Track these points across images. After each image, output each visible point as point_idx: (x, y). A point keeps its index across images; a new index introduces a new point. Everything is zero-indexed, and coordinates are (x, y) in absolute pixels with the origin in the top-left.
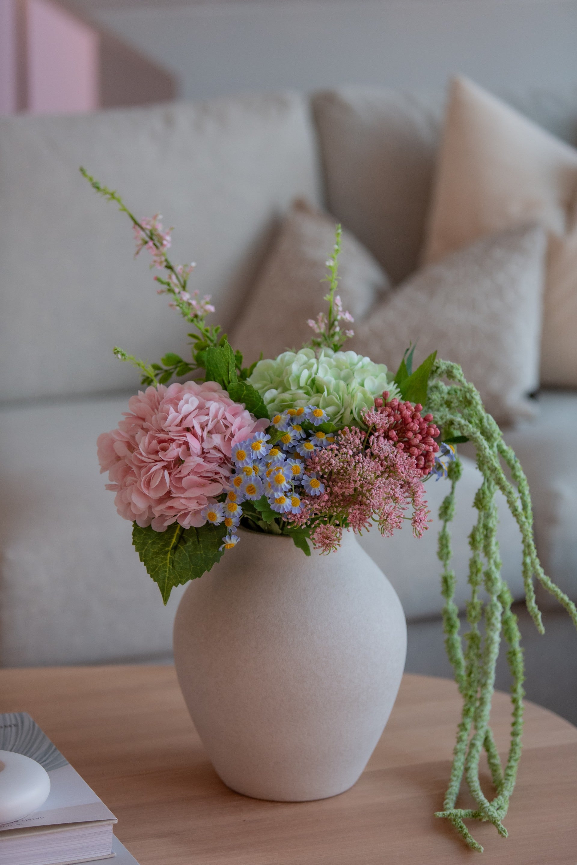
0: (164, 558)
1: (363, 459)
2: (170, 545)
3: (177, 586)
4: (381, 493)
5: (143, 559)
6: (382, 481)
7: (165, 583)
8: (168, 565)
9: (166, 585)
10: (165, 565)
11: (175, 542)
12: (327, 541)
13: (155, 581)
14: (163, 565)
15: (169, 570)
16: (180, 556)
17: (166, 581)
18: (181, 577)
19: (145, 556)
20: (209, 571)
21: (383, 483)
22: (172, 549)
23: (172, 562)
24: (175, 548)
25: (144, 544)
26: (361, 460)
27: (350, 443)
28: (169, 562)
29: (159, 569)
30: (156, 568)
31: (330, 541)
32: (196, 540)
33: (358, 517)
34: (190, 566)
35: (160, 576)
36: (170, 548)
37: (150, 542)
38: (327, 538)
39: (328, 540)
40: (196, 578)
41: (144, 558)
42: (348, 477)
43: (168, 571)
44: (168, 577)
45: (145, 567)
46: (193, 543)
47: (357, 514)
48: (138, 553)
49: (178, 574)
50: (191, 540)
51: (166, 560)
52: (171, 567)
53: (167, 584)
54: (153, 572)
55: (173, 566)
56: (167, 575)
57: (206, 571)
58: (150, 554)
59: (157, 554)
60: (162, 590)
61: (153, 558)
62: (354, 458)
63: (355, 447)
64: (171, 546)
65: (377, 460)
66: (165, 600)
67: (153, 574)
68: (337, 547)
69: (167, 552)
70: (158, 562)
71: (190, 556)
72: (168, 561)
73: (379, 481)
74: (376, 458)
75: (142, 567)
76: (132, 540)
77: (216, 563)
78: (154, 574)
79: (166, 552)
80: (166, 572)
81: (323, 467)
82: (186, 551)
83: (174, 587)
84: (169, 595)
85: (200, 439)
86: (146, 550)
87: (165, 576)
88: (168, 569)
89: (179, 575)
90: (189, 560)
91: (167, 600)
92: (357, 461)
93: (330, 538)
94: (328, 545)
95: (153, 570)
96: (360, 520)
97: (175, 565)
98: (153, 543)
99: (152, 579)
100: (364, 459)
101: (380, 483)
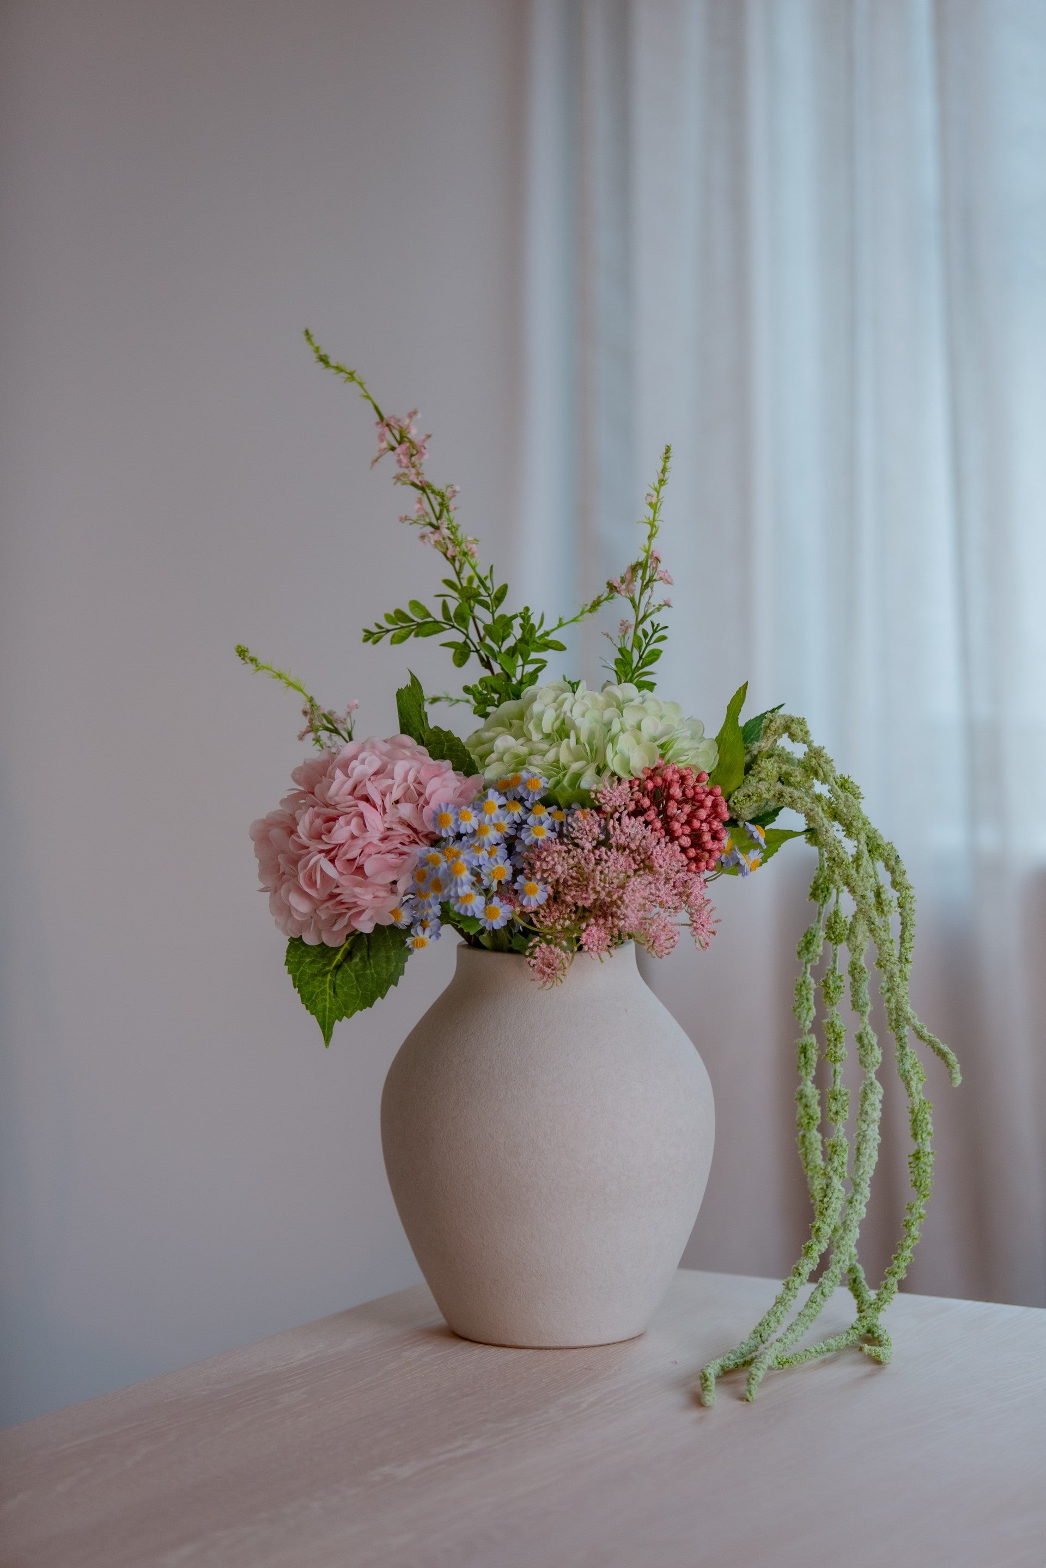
0: (322, 981)
1: (606, 853)
2: (332, 963)
3: (340, 1021)
4: (636, 899)
5: (297, 984)
6: (636, 881)
7: (325, 1017)
8: (328, 991)
9: (327, 1019)
10: (324, 991)
11: (339, 960)
12: (548, 971)
13: (312, 1014)
14: (322, 992)
15: (330, 998)
16: (343, 977)
17: (327, 1013)
18: (346, 1007)
19: (300, 980)
20: (383, 997)
21: (638, 884)
22: (334, 968)
23: (332, 986)
24: (338, 967)
25: (300, 963)
26: (605, 857)
27: (587, 834)
28: (329, 987)
29: (316, 997)
30: (312, 995)
31: (553, 970)
32: (366, 954)
33: (596, 935)
34: (358, 991)
35: (319, 1007)
36: (331, 968)
37: (308, 960)
38: (549, 965)
39: (549, 968)
40: (365, 1008)
41: (299, 983)
42: (585, 883)
43: (328, 1000)
44: (330, 1009)
45: (299, 995)
46: (361, 959)
47: (593, 931)
48: (291, 976)
49: (342, 1003)
50: (359, 955)
51: (325, 983)
52: (332, 993)
53: (329, 1019)
54: (309, 1001)
55: (334, 992)
56: (328, 1006)
57: (379, 998)
58: (306, 977)
59: (313, 976)
60: (323, 1027)
61: (308, 982)
62: (594, 853)
63: (594, 839)
64: (334, 964)
65: (627, 851)
66: (327, 1040)
67: (308, 1004)
68: (562, 977)
69: (327, 973)
70: (315, 988)
71: (357, 979)
72: (327, 985)
73: (632, 882)
74: (624, 850)
75: (295, 995)
76: (285, 958)
77: (392, 986)
78: (311, 1004)
79: (325, 975)
80: (326, 1000)
81: (545, 875)
82: (351, 970)
83: (337, 1021)
84: (332, 1033)
85: (380, 809)
86: (302, 971)
87: (325, 1007)
88: (328, 997)
89: (344, 1005)
90: (355, 983)
91: (330, 1040)
92: (597, 858)
93: (552, 966)
94: (551, 975)
95: (309, 999)
96: (599, 941)
97: (337, 990)
98: (312, 962)
99: (308, 1012)
100: (609, 853)
101: (634, 884)
